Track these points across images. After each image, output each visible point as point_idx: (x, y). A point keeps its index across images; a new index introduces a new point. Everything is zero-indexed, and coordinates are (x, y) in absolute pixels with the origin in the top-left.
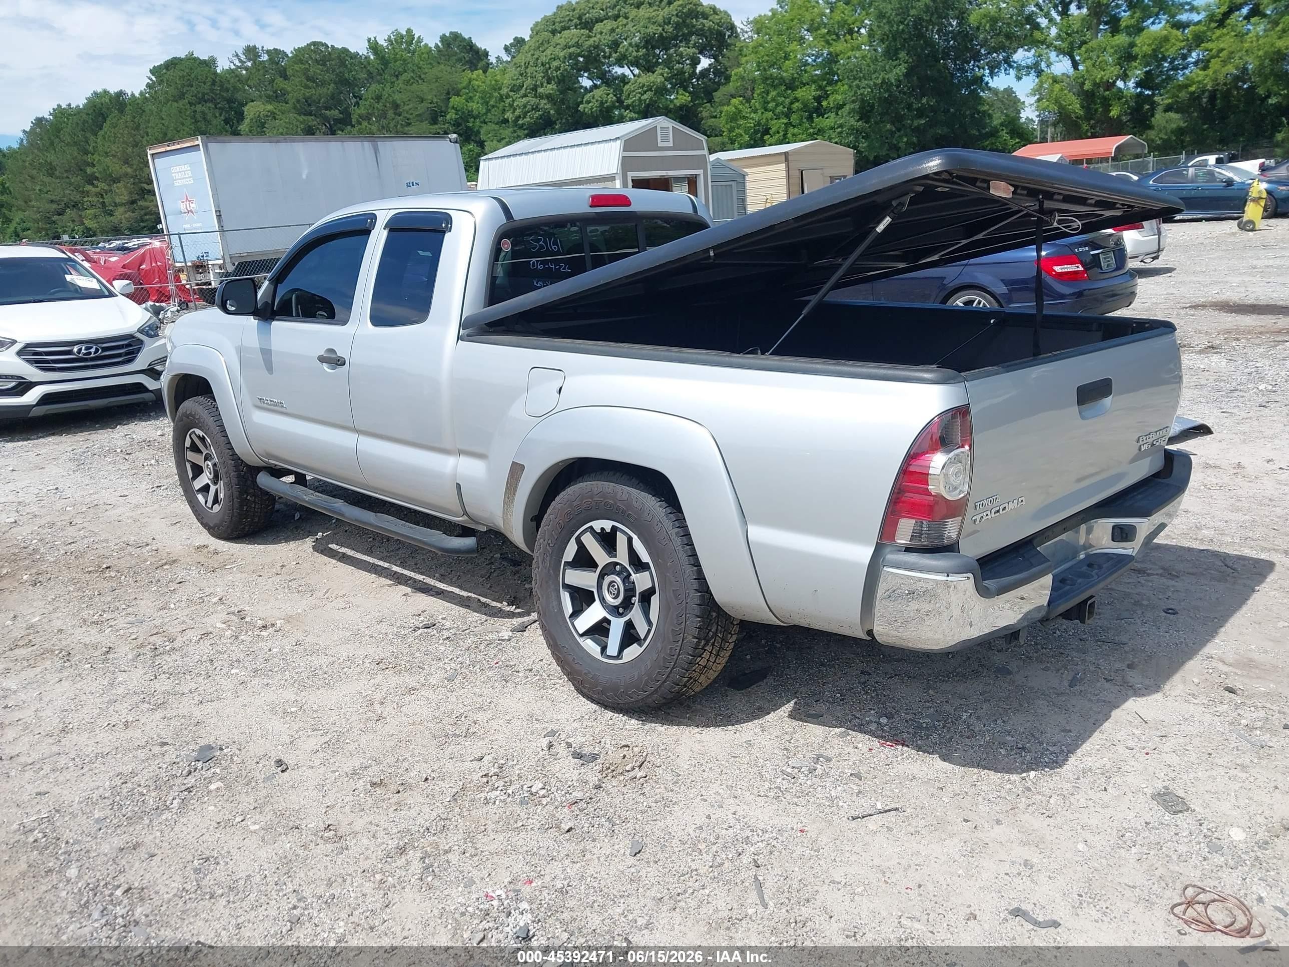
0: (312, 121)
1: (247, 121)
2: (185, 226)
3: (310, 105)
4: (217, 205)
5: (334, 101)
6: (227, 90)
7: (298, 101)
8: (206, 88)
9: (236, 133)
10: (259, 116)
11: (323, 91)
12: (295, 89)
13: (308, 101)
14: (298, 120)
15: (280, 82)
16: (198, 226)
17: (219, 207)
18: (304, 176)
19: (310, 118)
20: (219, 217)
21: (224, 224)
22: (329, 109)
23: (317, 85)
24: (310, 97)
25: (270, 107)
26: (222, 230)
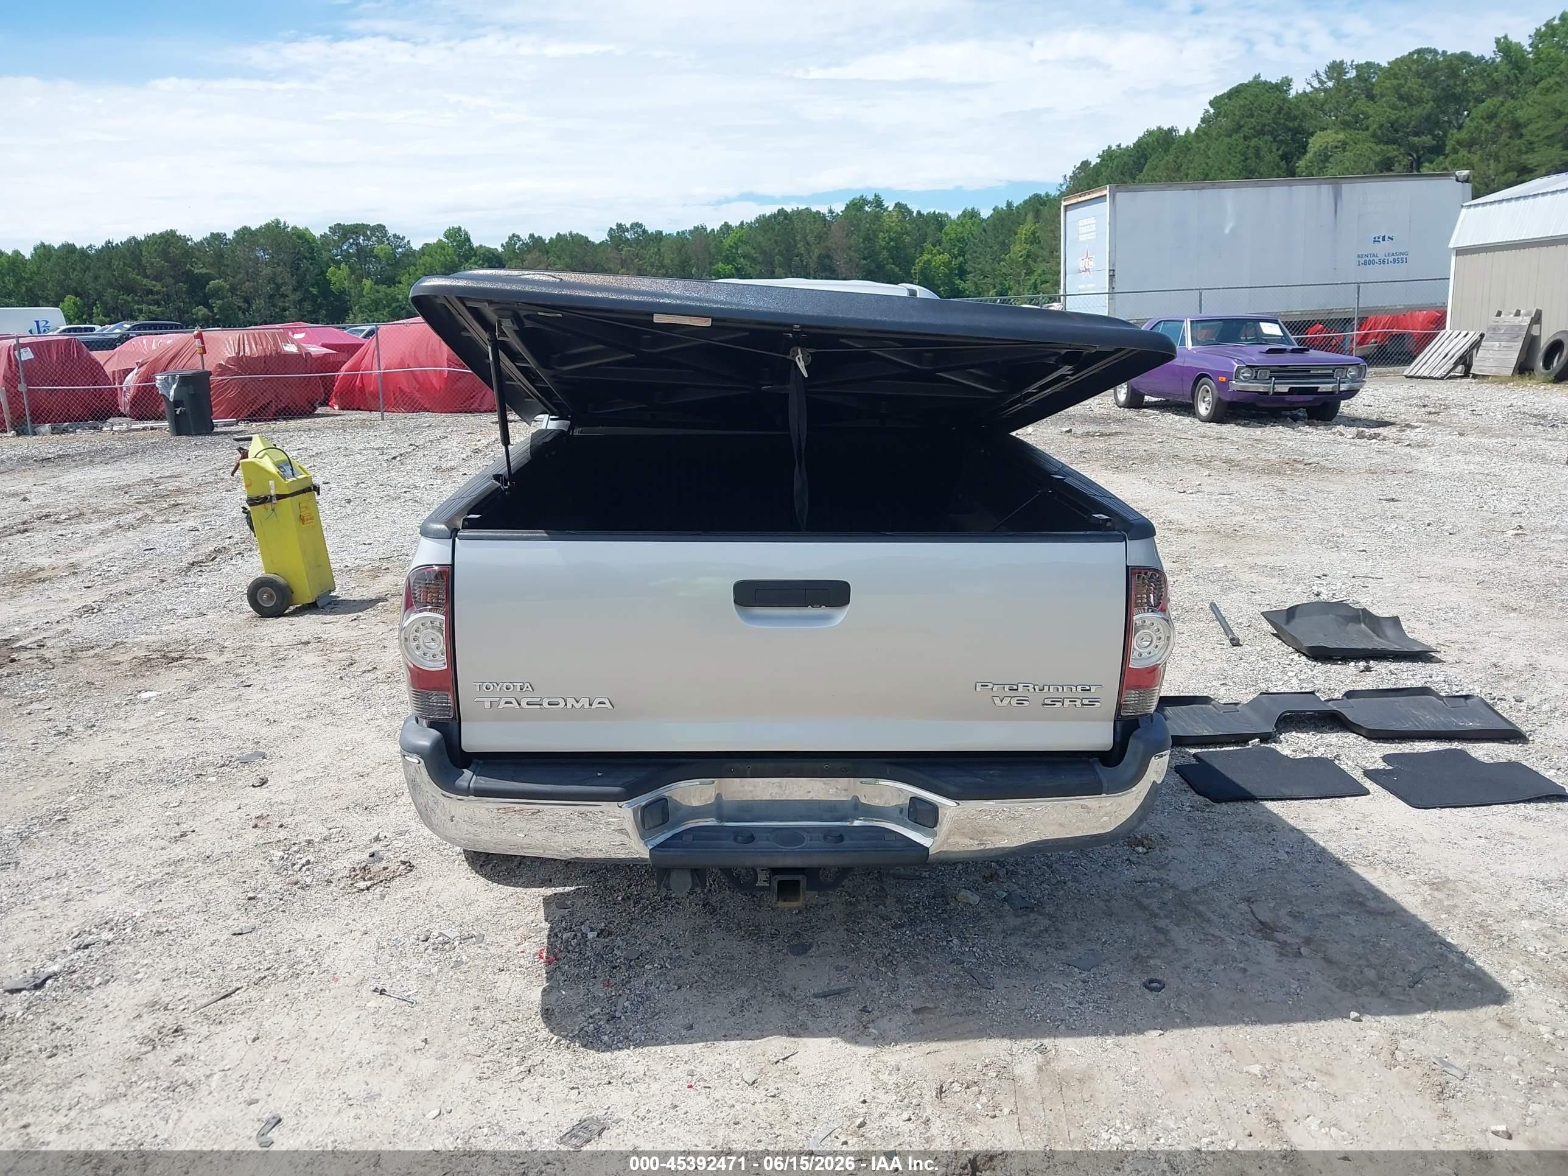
0: (1392, 151)
1: (1309, 156)
2: (1081, 287)
3: (1396, 131)
4: (1112, 263)
5: (1431, 123)
6: (1295, 118)
7: (1381, 126)
8: (1268, 118)
9: (1291, 173)
10: (1326, 147)
11: (1417, 111)
12: (1378, 113)
13: (1395, 126)
14: (1374, 151)
15: (1362, 104)
16: (1091, 287)
17: (1114, 265)
18: (1227, 231)
19: (1390, 147)
20: (1112, 277)
21: (1115, 285)
22: (1417, 134)
23: (1411, 105)
24: (1396, 121)
25: (1341, 136)
26: (1112, 292)
